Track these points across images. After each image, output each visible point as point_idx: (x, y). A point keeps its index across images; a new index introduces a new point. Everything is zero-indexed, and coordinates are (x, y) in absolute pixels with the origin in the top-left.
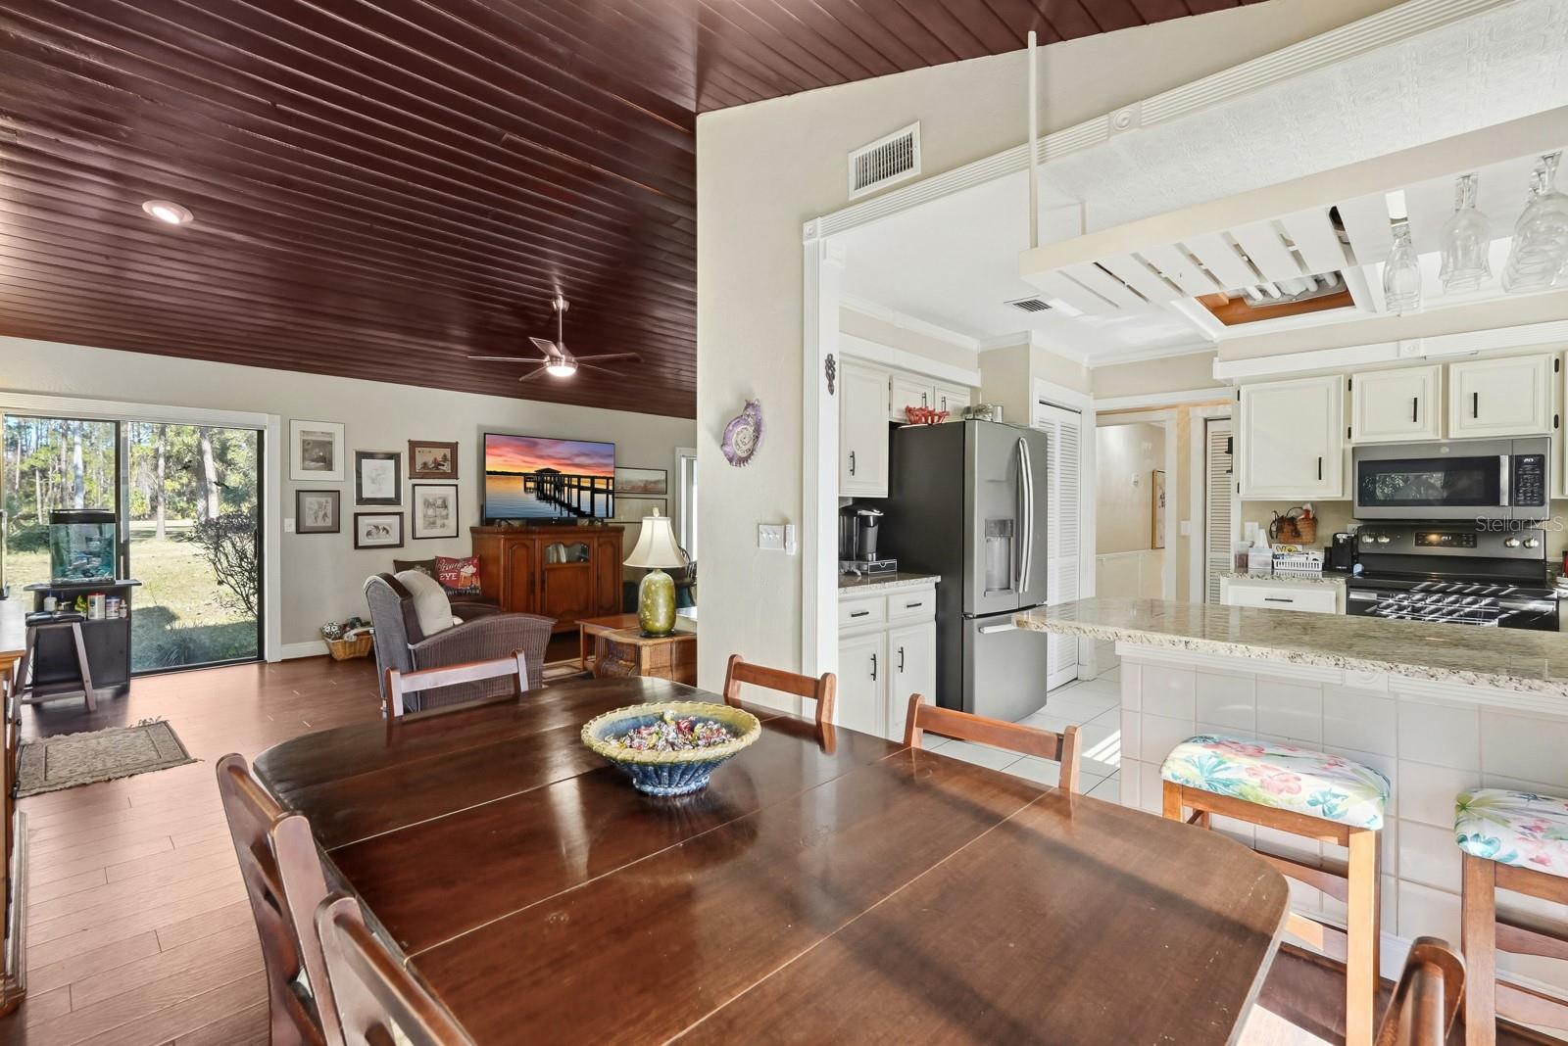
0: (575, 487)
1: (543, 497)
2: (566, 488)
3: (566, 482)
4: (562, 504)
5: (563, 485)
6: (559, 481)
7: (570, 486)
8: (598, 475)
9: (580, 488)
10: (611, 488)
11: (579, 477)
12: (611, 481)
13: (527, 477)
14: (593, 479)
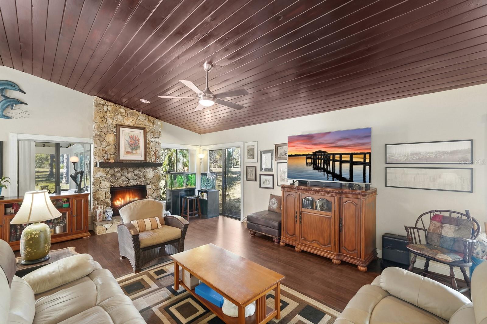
0: (337, 161)
1: (317, 168)
2: (331, 162)
3: (331, 158)
4: (329, 172)
5: (329, 160)
6: (327, 158)
7: (334, 161)
8: (356, 152)
9: (341, 162)
10: (367, 161)
11: (341, 155)
12: (368, 156)
13: (307, 157)
14: (351, 155)
